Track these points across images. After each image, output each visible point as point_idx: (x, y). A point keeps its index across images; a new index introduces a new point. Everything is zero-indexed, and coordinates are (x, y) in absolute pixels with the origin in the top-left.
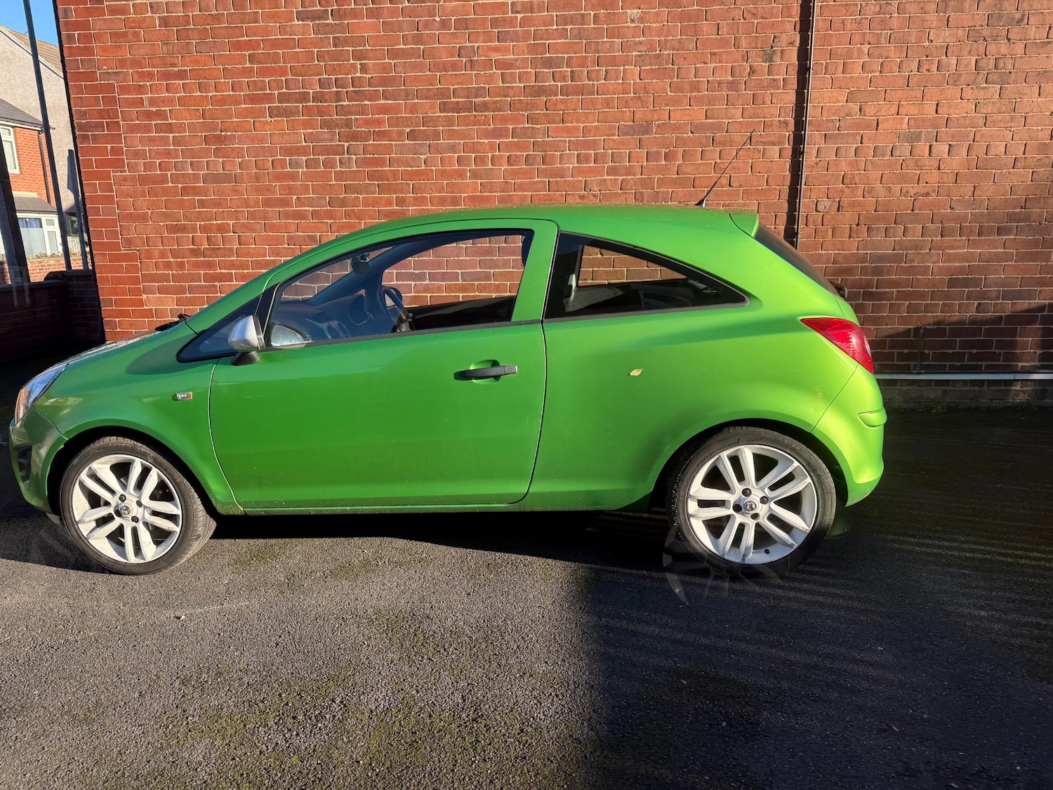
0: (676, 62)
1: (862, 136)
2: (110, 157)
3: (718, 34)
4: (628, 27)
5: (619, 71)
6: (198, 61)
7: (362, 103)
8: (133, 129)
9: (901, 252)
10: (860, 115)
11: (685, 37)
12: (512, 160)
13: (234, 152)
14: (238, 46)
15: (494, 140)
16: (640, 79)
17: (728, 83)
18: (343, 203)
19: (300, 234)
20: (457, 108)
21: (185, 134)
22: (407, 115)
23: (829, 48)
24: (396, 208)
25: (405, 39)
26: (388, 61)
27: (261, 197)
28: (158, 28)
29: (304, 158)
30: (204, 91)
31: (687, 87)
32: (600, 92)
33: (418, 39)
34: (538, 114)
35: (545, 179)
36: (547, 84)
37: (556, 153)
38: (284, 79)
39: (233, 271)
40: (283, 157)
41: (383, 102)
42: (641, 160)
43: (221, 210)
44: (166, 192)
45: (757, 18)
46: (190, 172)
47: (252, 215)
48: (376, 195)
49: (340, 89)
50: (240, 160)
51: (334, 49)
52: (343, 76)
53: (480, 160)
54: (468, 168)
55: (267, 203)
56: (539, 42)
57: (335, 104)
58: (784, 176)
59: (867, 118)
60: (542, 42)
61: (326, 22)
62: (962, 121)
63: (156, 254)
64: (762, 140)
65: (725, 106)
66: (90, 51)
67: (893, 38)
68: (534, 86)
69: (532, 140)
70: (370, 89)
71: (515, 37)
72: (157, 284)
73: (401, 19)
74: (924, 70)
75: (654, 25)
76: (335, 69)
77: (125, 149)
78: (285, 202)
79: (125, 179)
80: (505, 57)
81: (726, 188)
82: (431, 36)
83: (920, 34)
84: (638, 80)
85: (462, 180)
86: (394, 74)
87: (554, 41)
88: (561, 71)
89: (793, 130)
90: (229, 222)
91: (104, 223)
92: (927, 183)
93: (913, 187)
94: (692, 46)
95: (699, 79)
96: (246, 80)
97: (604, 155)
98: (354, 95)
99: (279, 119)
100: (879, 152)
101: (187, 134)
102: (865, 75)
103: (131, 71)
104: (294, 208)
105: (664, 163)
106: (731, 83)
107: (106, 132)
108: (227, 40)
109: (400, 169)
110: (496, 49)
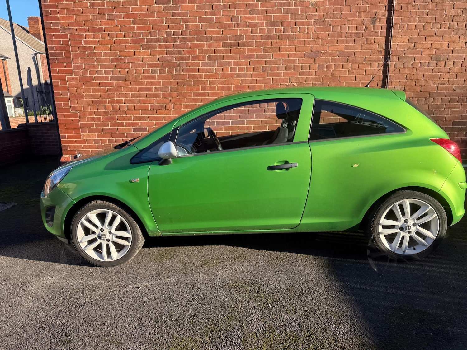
0: (331, 24)
1: (415, 58)
2: (65, 68)
3: (351, 11)
4: (310, 8)
5: (305, 28)
6: (109, 23)
7: (186, 43)
8: (76, 55)
9: (432, 110)
10: (414, 48)
11: (336, 13)
12: (255, 69)
13: (125, 66)
14: (128, 16)
15: (247, 60)
16: (315, 32)
17: (355, 34)
18: (177, 90)
19: (156, 104)
20: (231, 45)
21: (101, 58)
22: (207, 49)
23: (401, 18)
24: (201, 92)
25: (206, 13)
26: (198, 23)
27: (138, 87)
28: (89, 8)
29: (158, 69)
30: (111, 37)
31: (336, 36)
32: (296, 38)
33: (212, 14)
34: (268, 48)
35: (271, 78)
36: (272, 34)
37: (276, 66)
38: (149, 32)
39: (124, 122)
40: (148, 68)
41: (196, 42)
42: (315, 69)
43: (119, 93)
44: (92, 85)
45: (368, 4)
46: (104, 75)
47: (133, 95)
48: (192, 86)
49: (176, 37)
50: (128, 70)
51: (173, 18)
52: (177, 30)
53: (240, 69)
54: (235, 73)
55: (141, 90)
56: (269, 15)
57: (173, 44)
58: (380, 76)
59: (417, 49)
60: (270, 15)
61: (170, 5)
62: (459, 51)
63: (87, 114)
64: (370, 59)
65: (353, 44)
66: (56, 19)
67: (429, 13)
68: (266, 35)
69: (265, 60)
70: (190, 36)
71: (258, 13)
72: (87, 128)
73: (205, 4)
74: (443, 28)
75: (322, 7)
76: (173, 27)
77: (73, 64)
78: (149, 89)
79: (73, 79)
80: (253, 22)
81: (353, 81)
82: (219, 12)
83: (441, 12)
84: (314, 32)
85: (232, 78)
86: (201, 29)
87: (276, 14)
88: (279, 28)
89: (384, 55)
90: (122, 98)
91: (62, 100)
92: (443, 79)
93: (437, 81)
94: (339, 17)
95: (342, 32)
96: (131, 32)
97: (298, 66)
98: (182, 39)
99: (147, 50)
100: (422, 65)
101: (103, 57)
102: (416, 30)
103: (76, 28)
104: (154, 92)
105: (325, 70)
106: (356, 34)
107: (64, 57)
108: (122, 14)
109: (203, 74)
110: (248, 18)
